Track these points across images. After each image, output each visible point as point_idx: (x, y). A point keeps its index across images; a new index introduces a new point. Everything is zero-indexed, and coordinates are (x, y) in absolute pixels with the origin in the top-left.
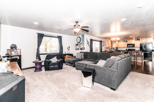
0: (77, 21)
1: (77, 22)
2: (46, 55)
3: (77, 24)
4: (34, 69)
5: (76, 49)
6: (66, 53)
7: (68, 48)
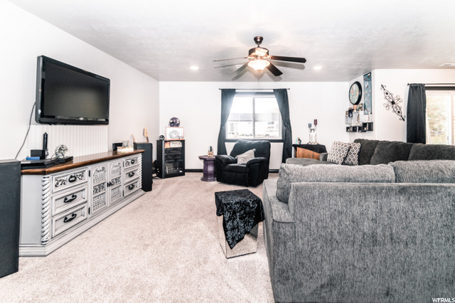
0: (259, 36)
1: (259, 40)
2: (234, 144)
3: (259, 47)
4: (201, 175)
5: (348, 128)
6: (303, 143)
7: (310, 126)
